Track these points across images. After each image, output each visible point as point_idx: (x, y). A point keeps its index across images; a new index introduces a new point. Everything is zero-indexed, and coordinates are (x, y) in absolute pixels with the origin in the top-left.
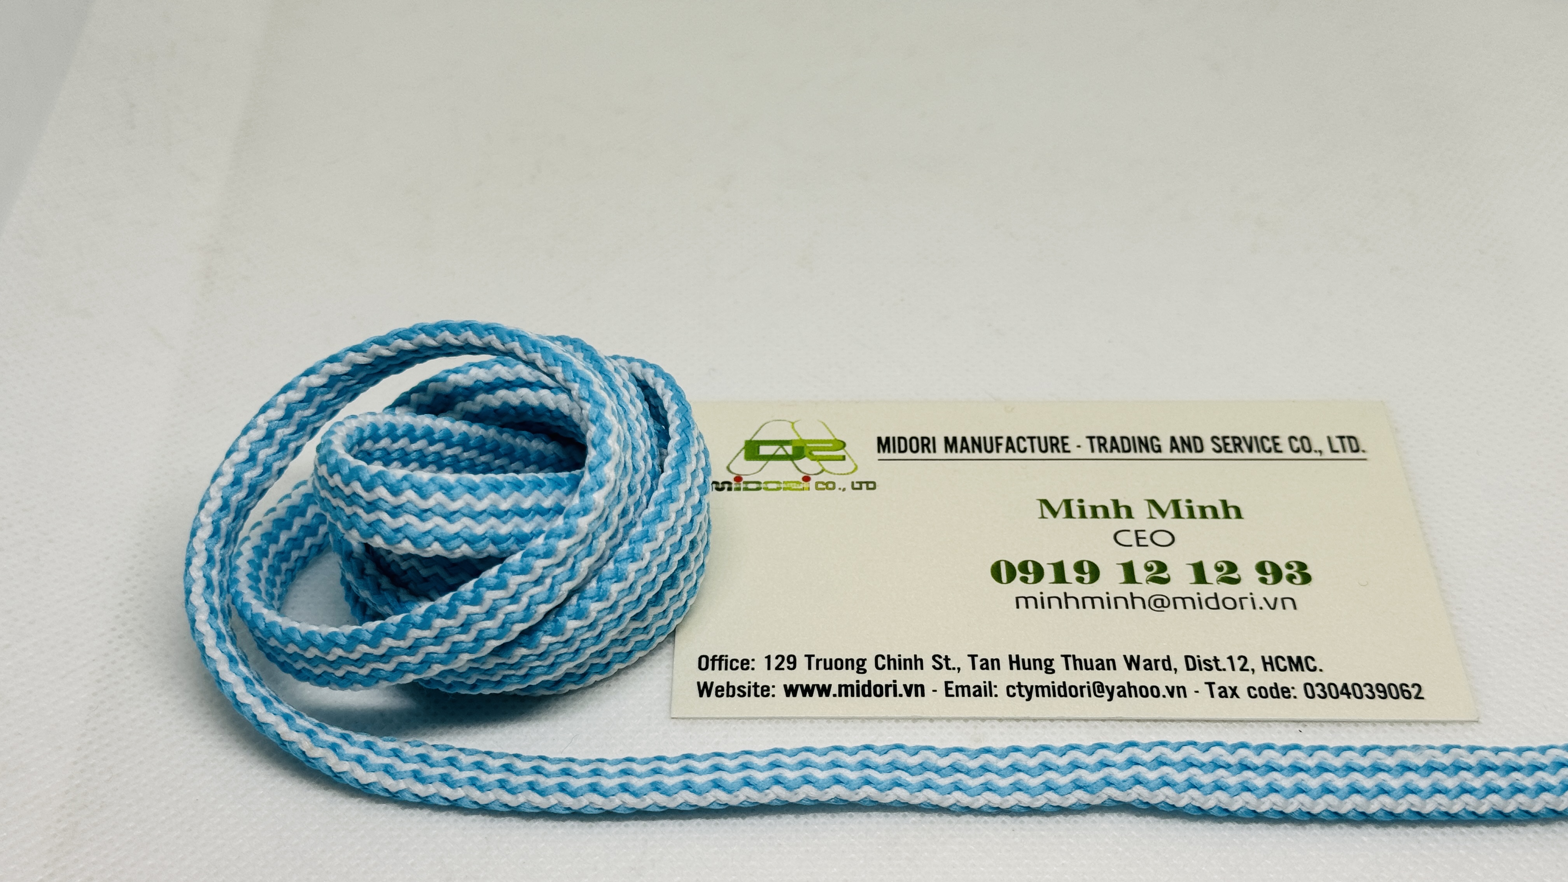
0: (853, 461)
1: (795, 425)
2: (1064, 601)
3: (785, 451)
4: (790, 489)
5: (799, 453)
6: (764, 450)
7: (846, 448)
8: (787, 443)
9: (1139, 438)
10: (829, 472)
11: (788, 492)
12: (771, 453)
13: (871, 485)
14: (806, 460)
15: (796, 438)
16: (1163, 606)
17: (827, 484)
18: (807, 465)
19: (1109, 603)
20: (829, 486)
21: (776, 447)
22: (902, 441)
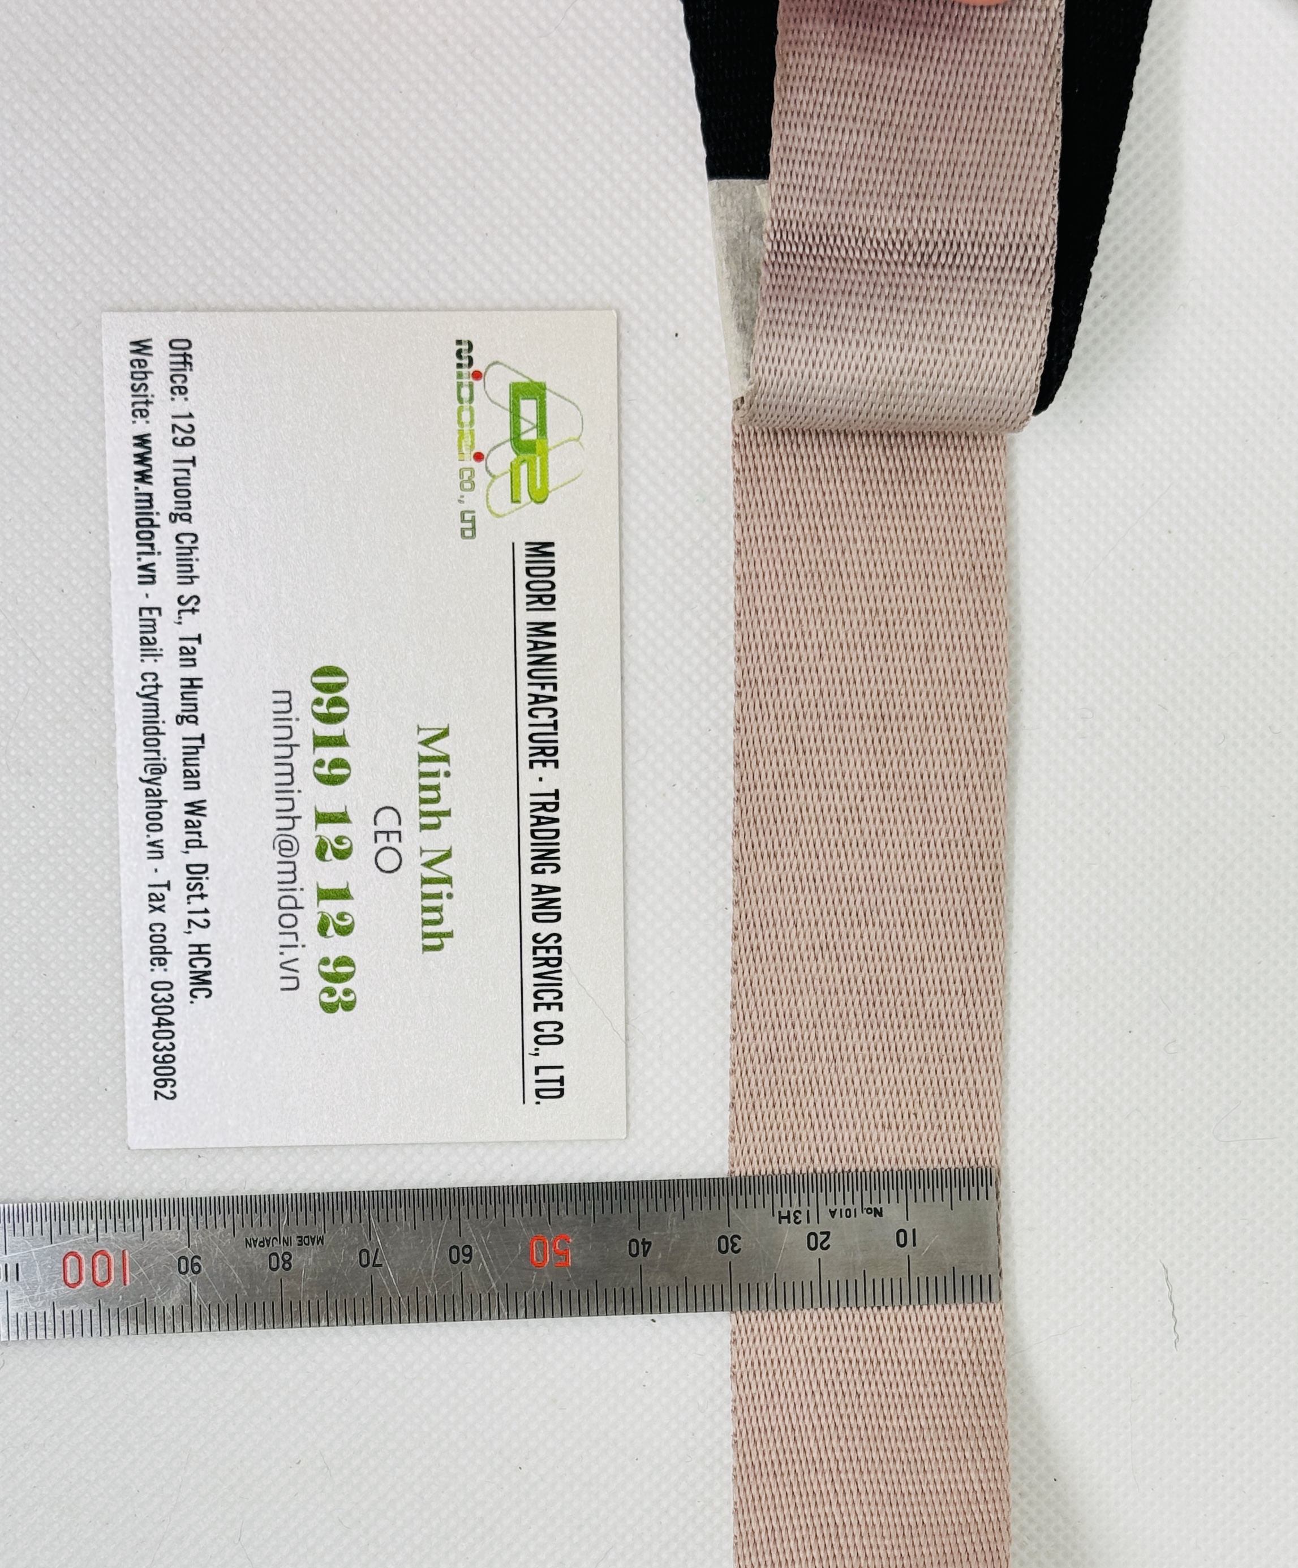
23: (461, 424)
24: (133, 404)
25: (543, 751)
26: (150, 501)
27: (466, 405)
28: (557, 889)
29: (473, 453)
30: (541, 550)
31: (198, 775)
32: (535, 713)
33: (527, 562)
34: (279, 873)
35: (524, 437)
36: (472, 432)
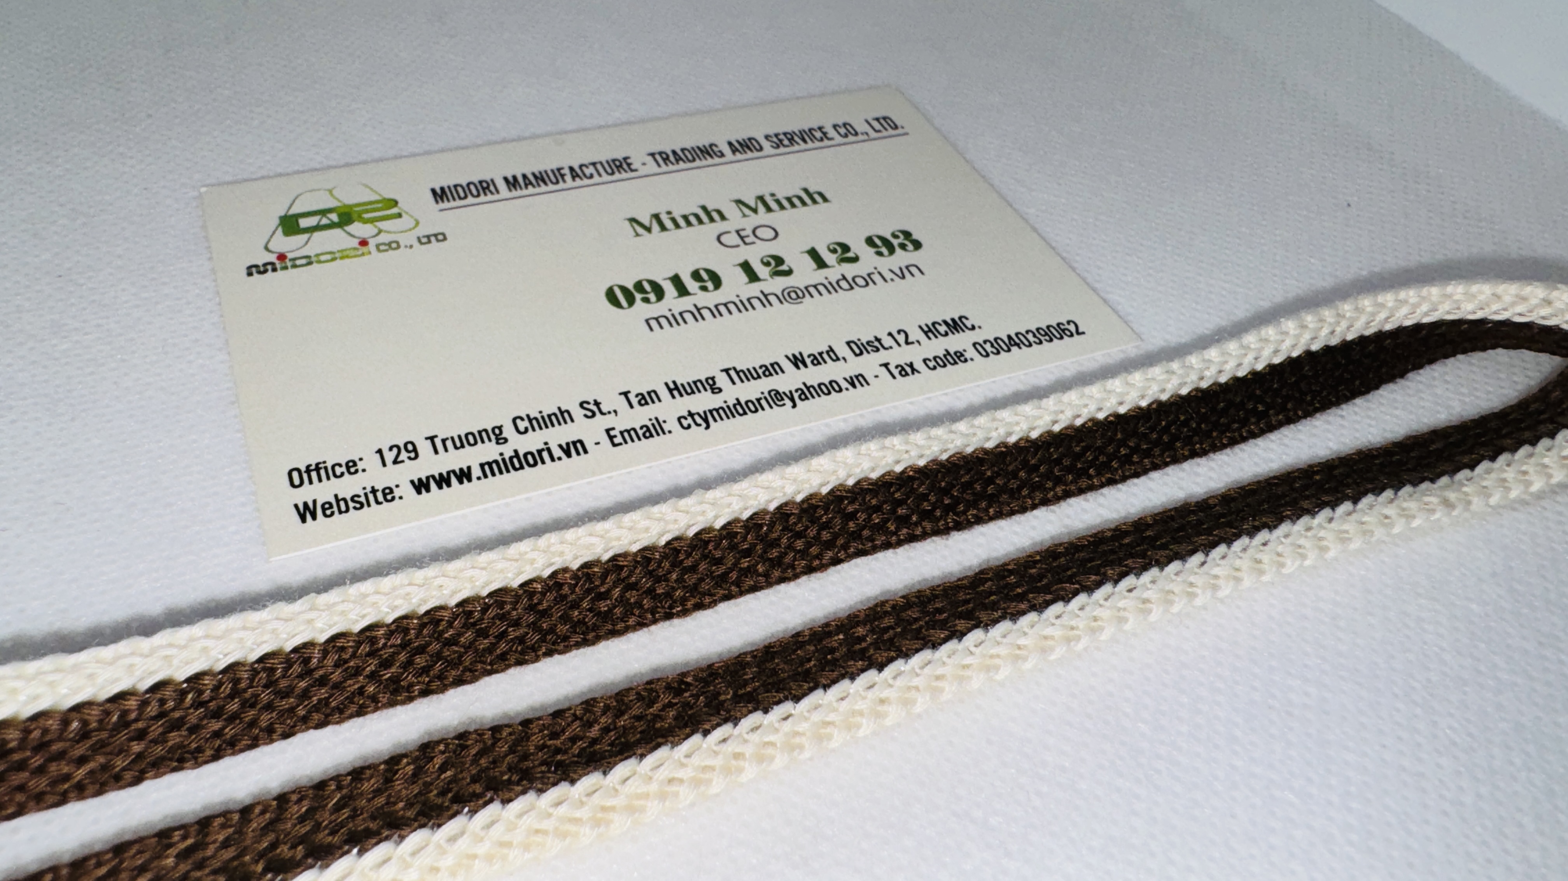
0: (412, 217)
1: (334, 192)
2: (698, 313)
3: (330, 219)
4: (347, 257)
5: (347, 218)
6: (304, 223)
7: (399, 205)
8: (328, 211)
9: (699, 148)
10: (389, 232)
11: (347, 261)
12: (314, 224)
13: (441, 237)
14: (356, 224)
15: (339, 204)
16: (798, 297)
17: (389, 244)
18: (358, 229)
20: (392, 246)
21: (317, 218)
22: (459, 188)
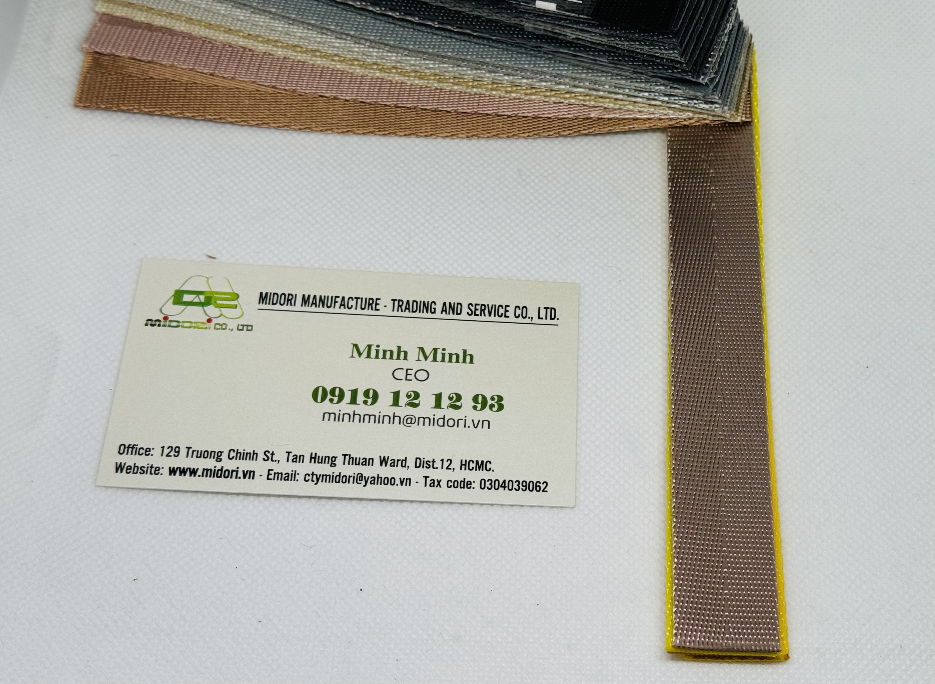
0: (242, 309)
1: (210, 281)
2: (352, 417)
3: (200, 299)
4: (198, 327)
5: (208, 302)
6: (186, 298)
7: (239, 300)
8: (201, 293)
9: (424, 302)
10: (225, 317)
12: (190, 300)
13: (249, 328)
14: (212, 307)
15: (208, 290)
16: (411, 422)
17: (222, 325)
19: (379, 419)
20: (223, 327)
21: (194, 296)
22: (276, 296)
23: (190, 327)
24: (151, 474)
25: (370, 304)
26: (207, 470)
27: (181, 324)
28: (445, 304)
29: (207, 323)
30: (263, 298)
31: (366, 459)
32: (350, 306)
33: (269, 304)
34: (424, 425)
35: (203, 300)
36: (195, 323)
